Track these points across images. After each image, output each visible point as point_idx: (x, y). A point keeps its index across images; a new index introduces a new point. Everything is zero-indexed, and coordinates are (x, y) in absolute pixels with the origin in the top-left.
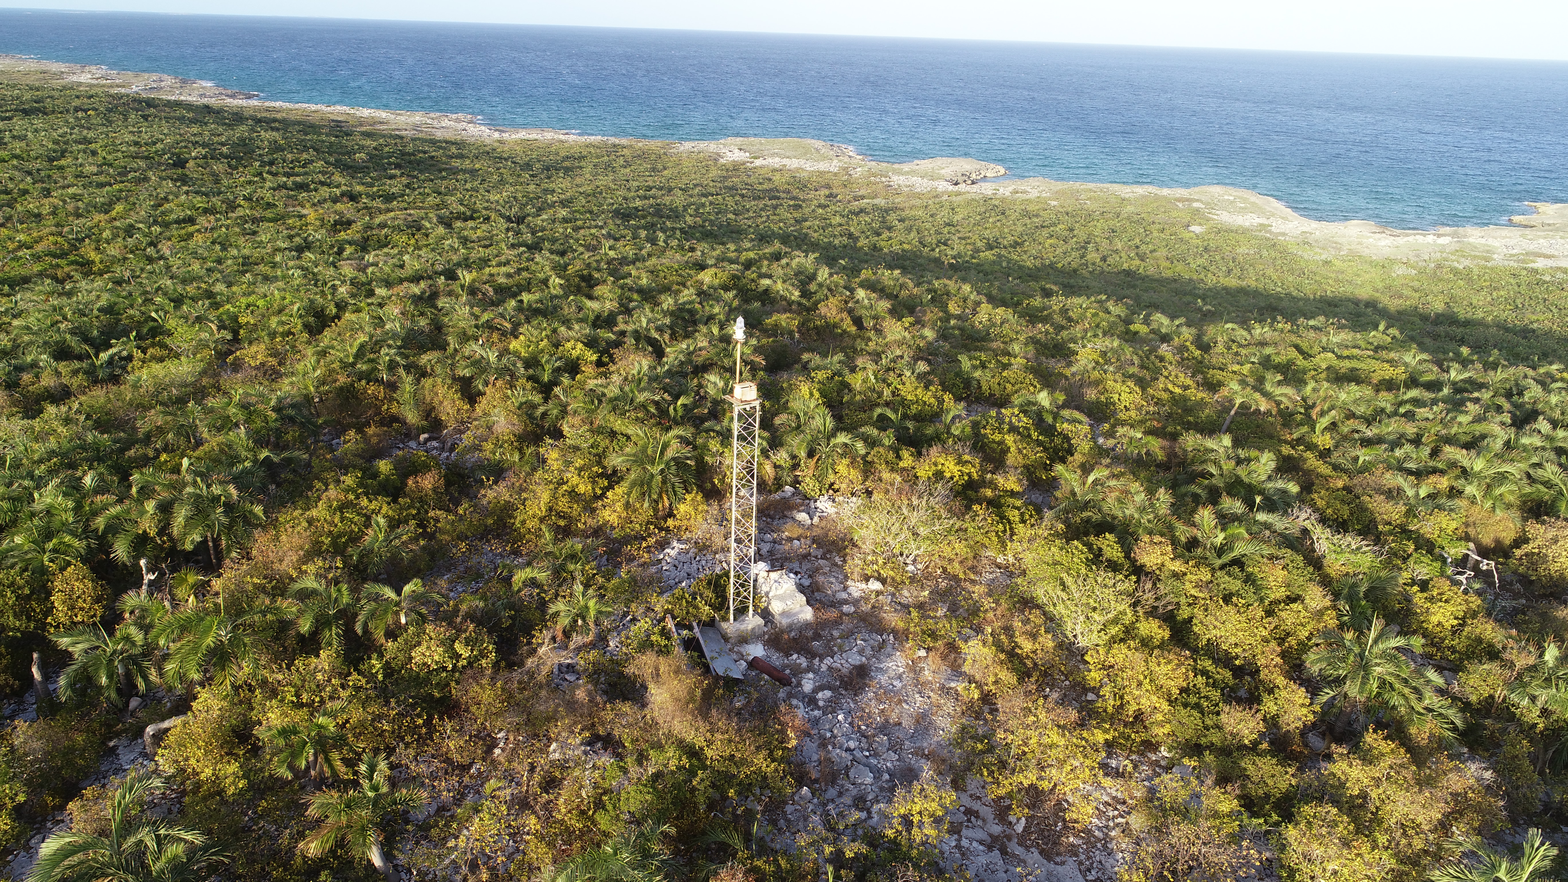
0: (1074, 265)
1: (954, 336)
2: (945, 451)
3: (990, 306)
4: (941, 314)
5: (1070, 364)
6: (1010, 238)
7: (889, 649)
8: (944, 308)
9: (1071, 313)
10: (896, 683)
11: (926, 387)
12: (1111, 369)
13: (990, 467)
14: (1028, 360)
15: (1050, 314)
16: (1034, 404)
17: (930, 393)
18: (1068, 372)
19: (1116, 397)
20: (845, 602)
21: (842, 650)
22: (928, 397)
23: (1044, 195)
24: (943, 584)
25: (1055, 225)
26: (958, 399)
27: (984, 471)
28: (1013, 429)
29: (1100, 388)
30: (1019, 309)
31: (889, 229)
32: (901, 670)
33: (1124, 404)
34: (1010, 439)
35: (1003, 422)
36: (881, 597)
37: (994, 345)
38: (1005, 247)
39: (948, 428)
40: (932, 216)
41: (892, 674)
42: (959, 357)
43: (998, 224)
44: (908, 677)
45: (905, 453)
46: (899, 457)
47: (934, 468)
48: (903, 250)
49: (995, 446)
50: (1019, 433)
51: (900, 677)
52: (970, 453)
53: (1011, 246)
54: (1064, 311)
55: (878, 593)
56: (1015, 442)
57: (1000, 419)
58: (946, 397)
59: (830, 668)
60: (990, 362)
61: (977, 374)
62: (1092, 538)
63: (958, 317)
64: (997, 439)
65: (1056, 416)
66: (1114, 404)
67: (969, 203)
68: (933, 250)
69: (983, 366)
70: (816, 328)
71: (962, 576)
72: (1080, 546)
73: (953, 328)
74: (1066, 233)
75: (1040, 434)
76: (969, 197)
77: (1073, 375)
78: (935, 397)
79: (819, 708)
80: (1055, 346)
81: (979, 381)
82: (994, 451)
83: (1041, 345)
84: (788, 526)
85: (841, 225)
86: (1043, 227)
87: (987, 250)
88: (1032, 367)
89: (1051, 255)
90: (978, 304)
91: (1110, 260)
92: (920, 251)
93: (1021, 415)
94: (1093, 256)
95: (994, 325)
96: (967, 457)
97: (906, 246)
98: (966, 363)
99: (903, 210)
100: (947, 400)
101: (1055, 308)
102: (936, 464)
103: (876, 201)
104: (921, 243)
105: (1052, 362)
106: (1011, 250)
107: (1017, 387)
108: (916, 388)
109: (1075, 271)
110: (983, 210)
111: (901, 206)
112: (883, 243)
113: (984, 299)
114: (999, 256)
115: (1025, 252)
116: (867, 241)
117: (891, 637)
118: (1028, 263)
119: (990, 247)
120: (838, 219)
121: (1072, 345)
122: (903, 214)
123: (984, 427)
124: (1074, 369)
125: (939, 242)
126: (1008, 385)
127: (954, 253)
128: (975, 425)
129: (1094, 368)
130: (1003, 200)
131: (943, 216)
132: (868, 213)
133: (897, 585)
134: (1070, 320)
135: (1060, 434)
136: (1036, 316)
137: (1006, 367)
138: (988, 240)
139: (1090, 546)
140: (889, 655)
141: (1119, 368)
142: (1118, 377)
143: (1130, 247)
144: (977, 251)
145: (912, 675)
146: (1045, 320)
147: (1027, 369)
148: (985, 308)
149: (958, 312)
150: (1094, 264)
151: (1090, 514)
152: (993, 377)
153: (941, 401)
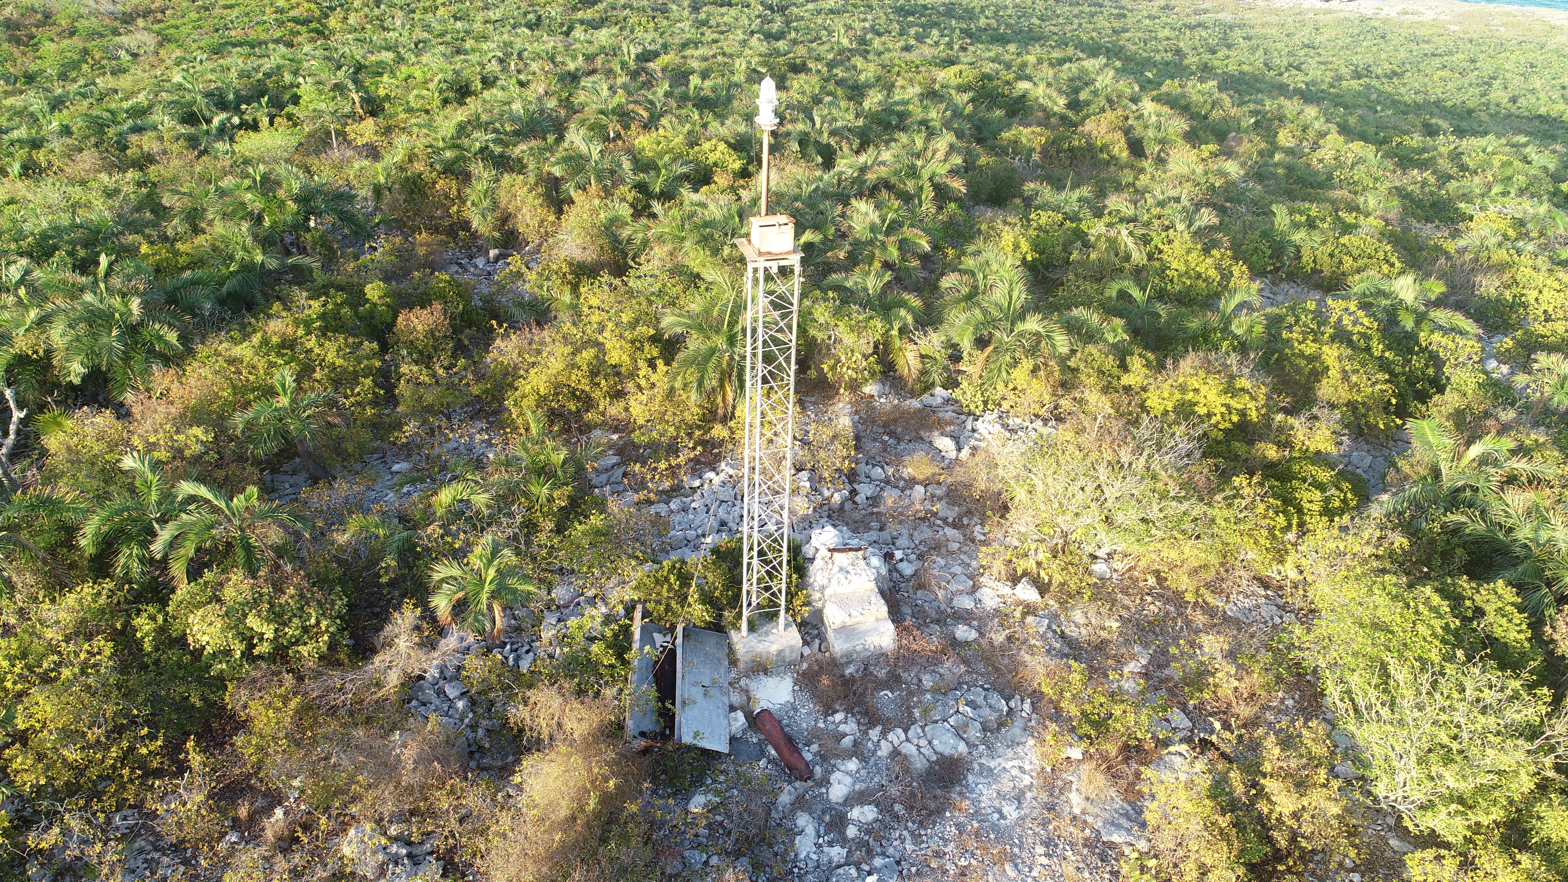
0: (1470, 104)
1: (1274, 175)
2: (1208, 368)
3: (1341, 139)
4: (1263, 145)
5: (1456, 234)
6: (1387, 66)
7: (1015, 730)
8: (1270, 136)
9: (1465, 159)
10: (1011, 811)
11: (1206, 251)
12: (1530, 247)
13: (1286, 401)
14: (1387, 222)
15: (1434, 158)
16: (1386, 295)
17: (1209, 261)
18: (1451, 246)
19: (1531, 295)
20: (964, 617)
21: (928, 720)
22: (1207, 267)
23: (1442, 17)
24: (1153, 608)
25: (1450, 53)
26: (1256, 273)
27: (1271, 407)
28: (1341, 336)
29: (1506, 277)
30: (1385, 147)
31: (1229, 47)
32: (1027, 780)
33: (1544, 307)
34: (1331, 354)
35: (1325, 323)
36: (1030, 619)
37: (1337, 194)
38: (1377, 77)
39: (1227, 321)
40: (1287, 35)
41: (1006, 786)
42: (1274, 208)
43: (1374, 49)
44: (1034, 799)
45: (1136, 363)
46: (1124, 367)
47: (1178, 396)
48: (1241, 72)
49: (1303, 363)
50: (1350, 343)
51: (1019, 798)
52: (1252, 376)
53: (1386, 76)
54: (1456, 156)
55: (1029, 610)
56: (1340, 359)
57: (1320, 317)
58: (1236, 270)
59: (895, 753)
60: (1323, 220)
61: (1298, 237)
62: (1464, 583)
63: (1290, 152)
64: (1308, 352)
65: (1420, 318)
66: (1525, 306)
67: (1339, 23)
68: (1281, 75)
69: (1311, 225)
70: (1071, 150)
71: (1189, 597)
72: (1436, 599)
73: (1276, 165)
74: (1466, 65)
75: (1389, 348)
76: (1341, 15)
77: (1462, 251)
78: (1218, 267)
79: (843, 841)
80: (1434, 205)
81: (1298, 249)
82: (1299, 370)
83: (1412, 200)
84: (919, 456)
85: (1168, 39)
86: (1433, 55)
87: (1353, 78)
88: (1392, 234)
89: (1439, 91)
90: (1323, 135)
91: (1522, 102)
92: (1263, 75)
93: (1361, 313)
94: (1498, 95)
95: (1340, 166)
96: (1243, 383)
97: (1245, 68)
98: (1281, 217)
99: (1252, 27)
100: (1236, 273)
101: (1442, 149)
102: (1183, 389)
103: (1221, 16)
104: (1266, 65)
105: (1427, 230)
106: (1384, 80)
107: (1361, 263)
108: (1188, 252)
109: (1470, 112)
110: (1357, 31)
111: (1251, 23)
112: (1216, 63)
113: (1334, 128)
114: (1368, 87)
115: (1404, 85)
116: (1196, 59)
117: (1027, 706)
118: (1406, 98)
119: (1357, 75)
120: (1167, 32)
121: (1462, 205)
122: (1252, 32)
123: (1290, 328)
124: (1462, 243)
125: (1290, 65)
126: (1346, 258)
127: (1308, 79)
128: (1274, 323)
129: (1500, 245)
130: (1385, 22)
131: (1303, 36)
132: (1207, 28)
133: (1067, 597)
134: (1464, 168)
135: (1423, 350)
136: (1411, 160)
137: (1348, 229)
138: (1357, 66)
139: (1455, 599)
140: (1014, 744)
141: (1544, 248)
142: (1542, 262)
143: (1553, 86)
144: (1340, 78)
145: (1044, 797)
146: (1423, 165)
147: (1384, 235)
148: (1334, 140)
149: (1290, 143)
150: (1498, 105)
151: (1464, 519)
152: (1324, 243)
153: (1226, 276)
